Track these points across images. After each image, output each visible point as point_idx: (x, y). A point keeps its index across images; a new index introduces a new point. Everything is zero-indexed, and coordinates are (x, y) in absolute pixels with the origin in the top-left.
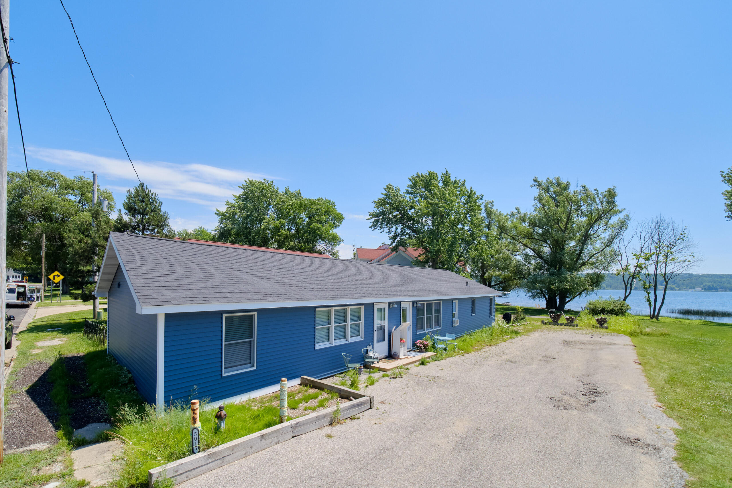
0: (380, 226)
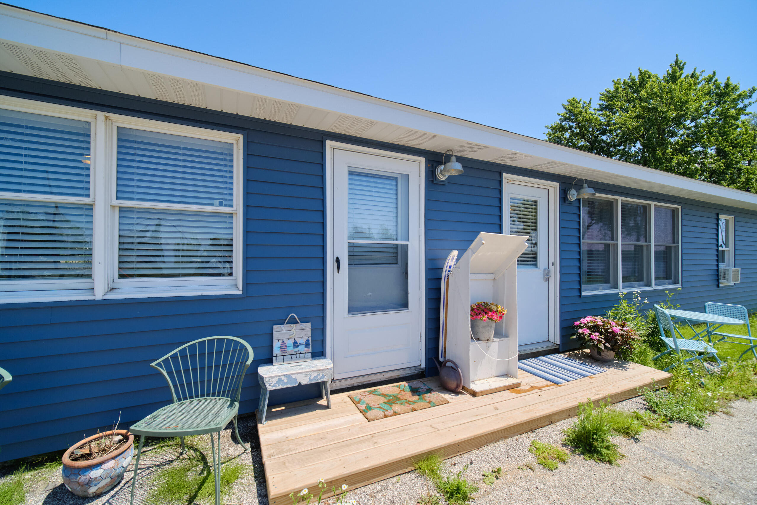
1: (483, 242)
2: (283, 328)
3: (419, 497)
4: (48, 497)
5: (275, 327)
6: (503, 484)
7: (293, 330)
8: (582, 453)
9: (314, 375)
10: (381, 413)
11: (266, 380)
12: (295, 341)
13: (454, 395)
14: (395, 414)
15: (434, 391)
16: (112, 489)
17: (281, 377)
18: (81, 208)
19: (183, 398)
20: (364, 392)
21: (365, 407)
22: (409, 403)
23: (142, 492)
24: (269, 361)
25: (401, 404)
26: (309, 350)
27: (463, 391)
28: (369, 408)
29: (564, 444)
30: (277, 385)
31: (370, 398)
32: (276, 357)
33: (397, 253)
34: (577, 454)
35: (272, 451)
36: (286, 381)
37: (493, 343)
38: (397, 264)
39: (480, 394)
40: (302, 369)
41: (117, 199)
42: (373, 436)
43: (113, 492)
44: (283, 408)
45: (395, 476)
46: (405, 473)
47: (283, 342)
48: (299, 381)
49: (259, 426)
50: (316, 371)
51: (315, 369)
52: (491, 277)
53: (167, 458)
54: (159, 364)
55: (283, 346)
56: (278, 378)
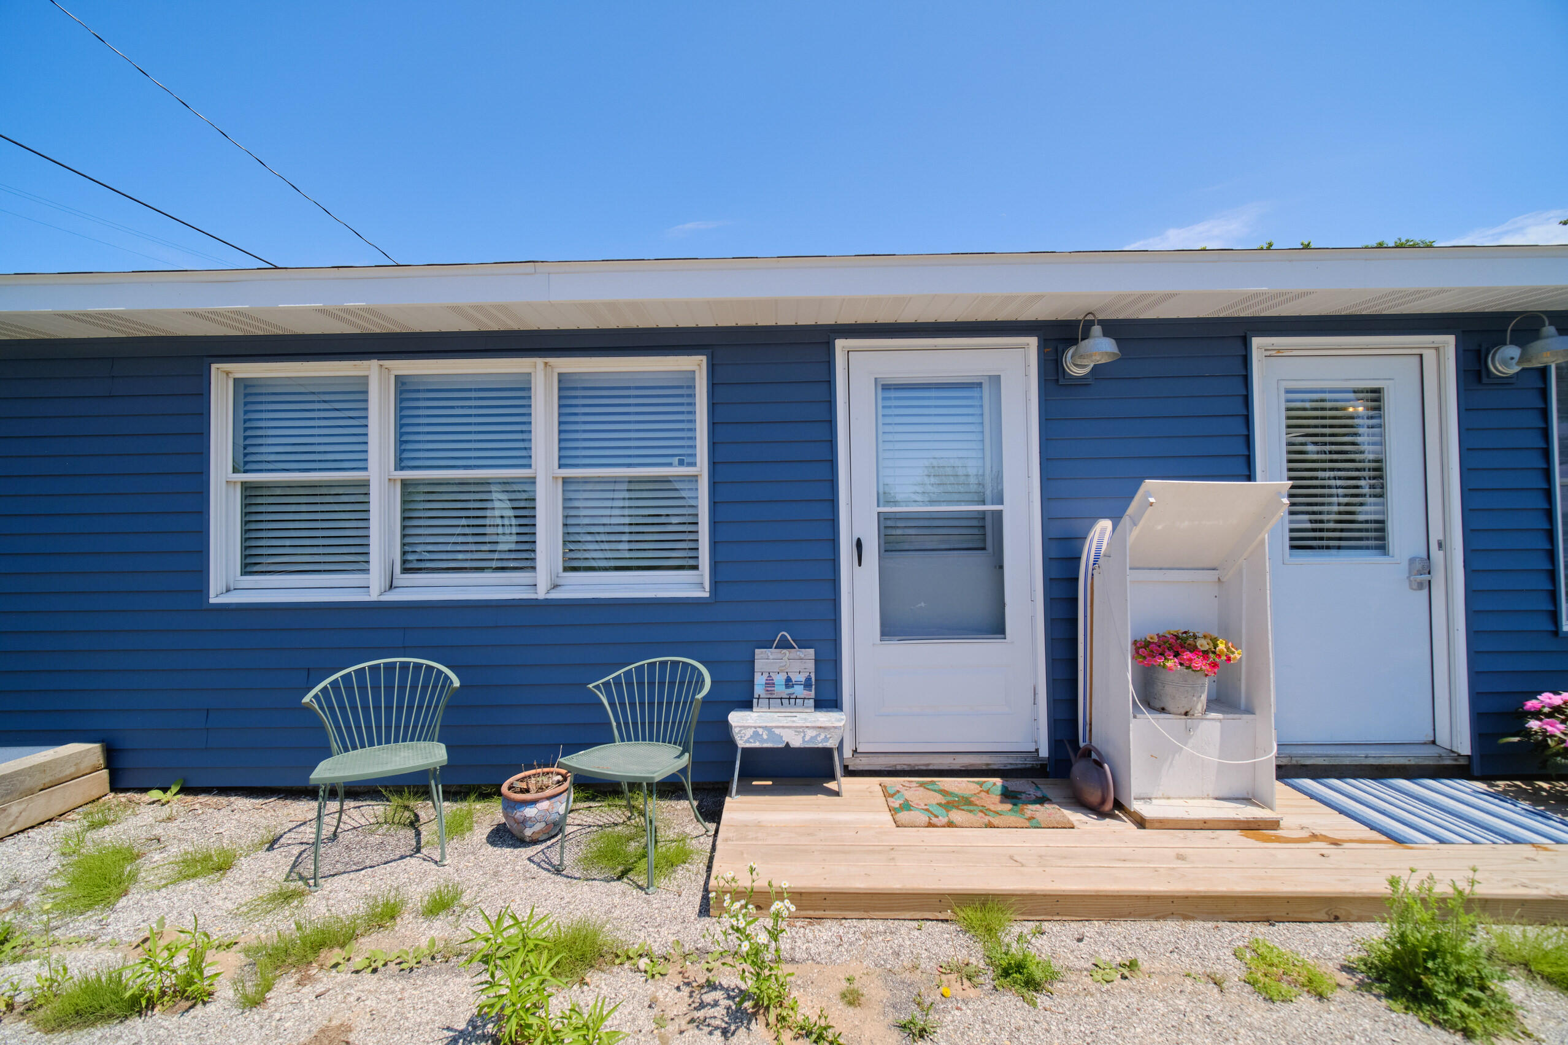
1: (1152, 500)
2: (769, 654)
3: (945, 959)
4: (492, 832)
5: (757, 651)
6: (1132, 989)
7: (785, 658)
8: (1389, 995)
9: (811, 733)
10: (924, 818)
11: (735, 731)
12: (788, 677)
13: (1095, 817)
14: (950, 825)
15: (1052, 803)
16: (549, 839)
17: (758, 729)
18: (525, 483)
19: (626, 737)
20: (909, 781)
21: (900, 805)
22: (987, 813)
23: (577, 850)
24: (747, 704)
25: (971, 811)
26: (810, 695)
27: (1120, 815)
28: (906, 806)
29: (1349, 968)
30: (751, 740)
31: (917, 792)
32: (758, 699)
33: (984, 527)
34: (1375, 995)
35: (731, 835)
36: (765, 737)
37: (1205, 722)
38: (984, 549)
39: (1157, 825)
40: (794, 721)
41: (559, 468)
42: (893, 849)
43: (549, 843)
44: (770, 783)
45: (918, 920)
46: (937, 920)
47: (770, 676)
48: (786, 739)
49: (728, 799)
50: (814, 728)
51: (813, 725)
52: (1212, 576)
53: (612, 819)
54: (597, 687)
55: (770, 684)
56: (754, 729)
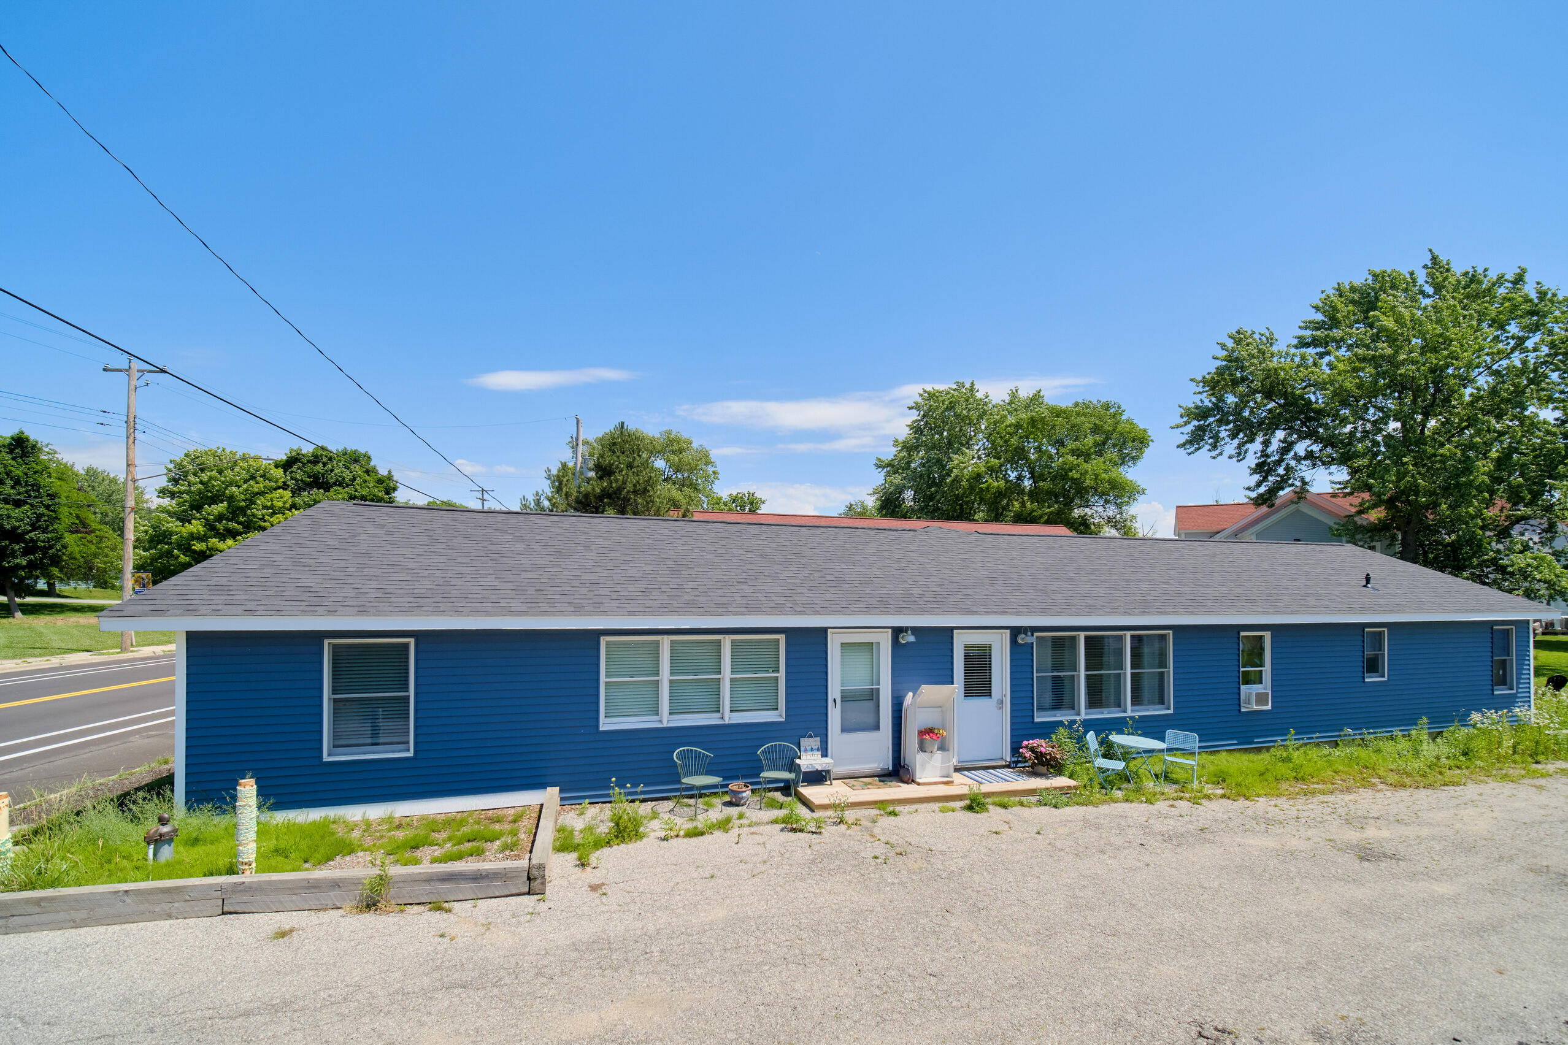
0: (1210, 441)
1: (923, 691)
2: (806, 740)
4: (726, 803)
5: (802, 739)
7: (811, 741)
9: (822, 766)
10: (860, 788)
11: (799, 765)
12: (812, 747)
13: (905, 784)
14: (868, 789)
15: (894, 782)
17: (806, 765)
18: (720, 680)
20: (853, 780)
21: (852, 785)
22: (877, 785)
24: (801, 756)
25: (873, 785)
26: (819, 752)
27: (911, 782)
30: (806, 769)
31: (855, 782)
32: (804, 754)
33: (873, 694)
36: (808, 767)
37: (935, 755)
38: (873, 701)
40: (814, 762)
41: (731, 674)
42: (851, 794)
44: (813, 781)
46: (868, 807)
47: (806, 747)
48: (813, 768)
51: (823, 763)
52: (940, 710)
54: (759, 752)
55: (806, 750)
